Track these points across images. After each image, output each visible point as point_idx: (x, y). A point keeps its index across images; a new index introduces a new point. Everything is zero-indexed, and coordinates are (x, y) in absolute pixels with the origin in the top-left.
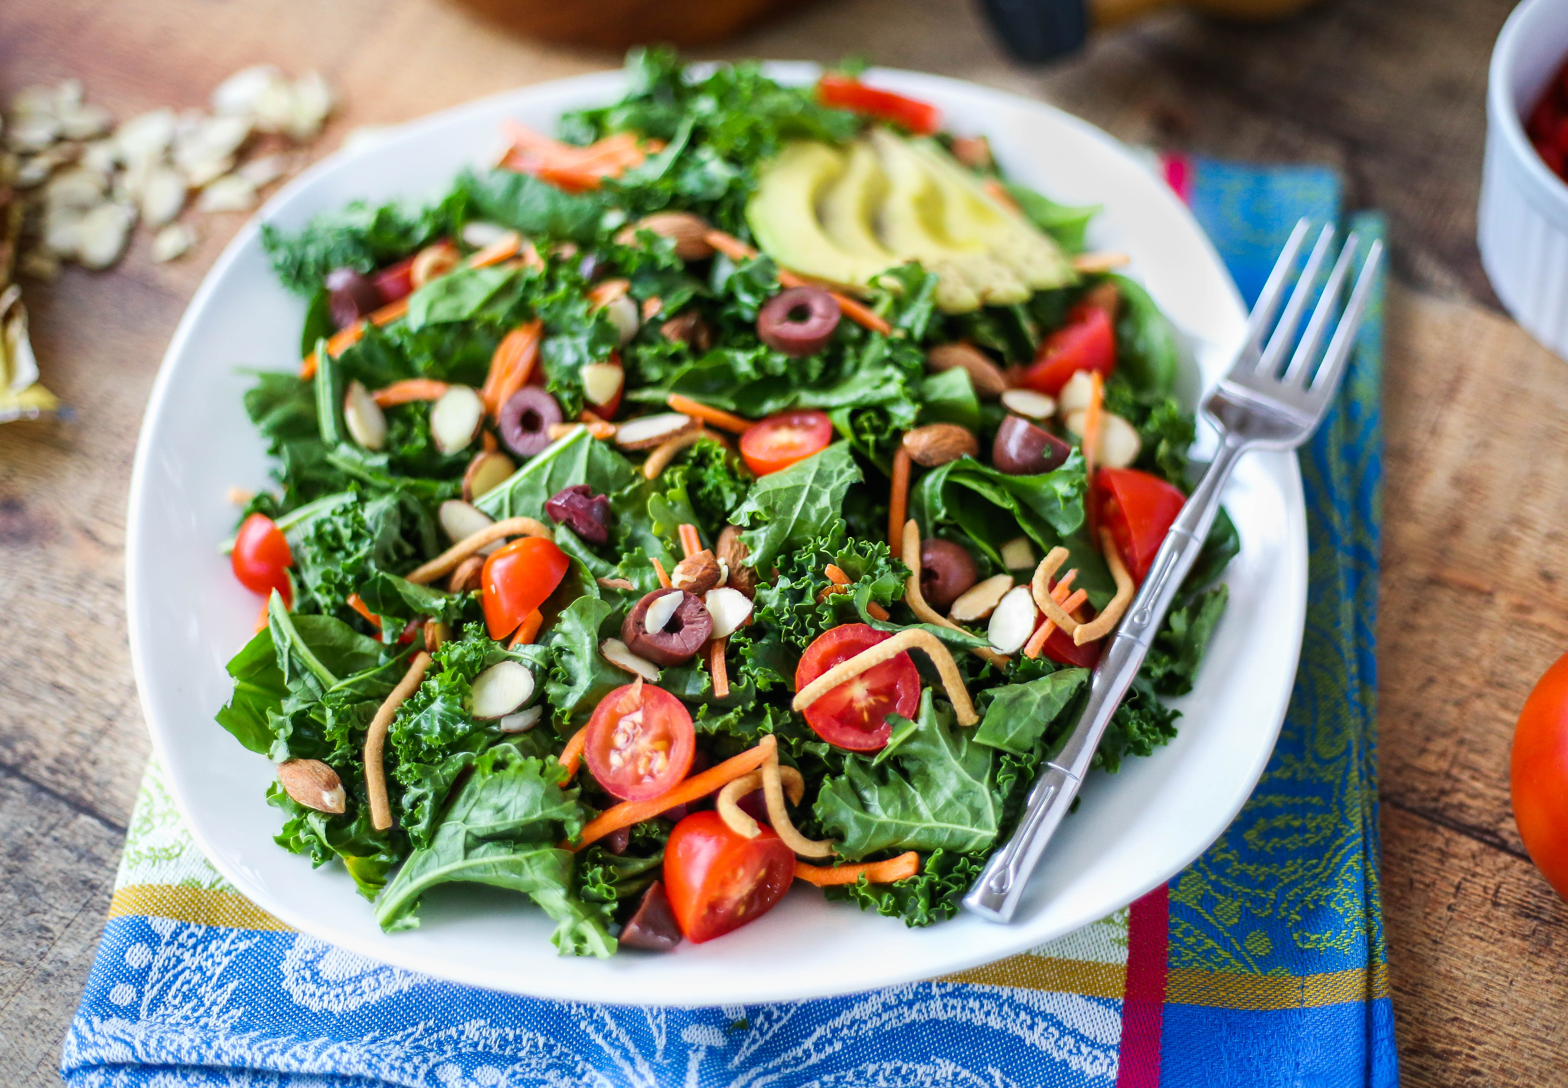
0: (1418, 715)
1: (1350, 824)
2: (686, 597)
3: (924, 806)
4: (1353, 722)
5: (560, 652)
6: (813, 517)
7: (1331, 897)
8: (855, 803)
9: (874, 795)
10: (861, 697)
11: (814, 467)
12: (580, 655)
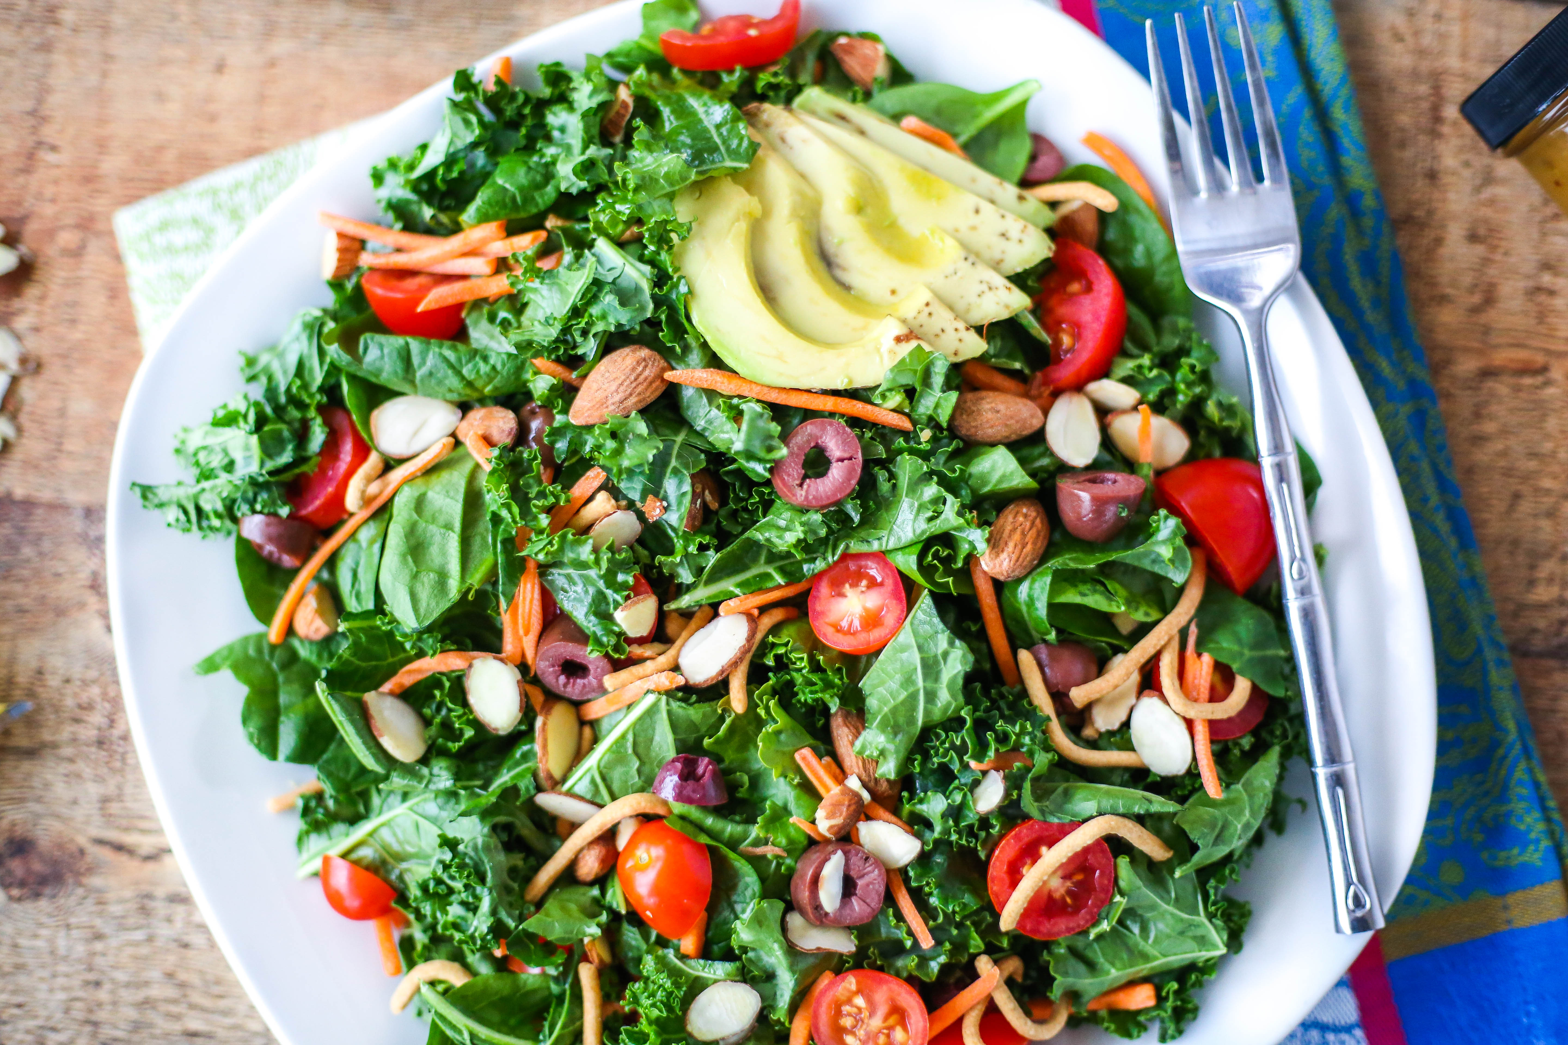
0: (1515, 543)
1: (1505, 731)
2: (846, 853)
3: (1148, 947)
4: (1475, 614)
5: (744, 949)
6: (937, 715)
7: (1509, 814)
8: (1082, 968)
9: (1098, 955)
10: (1058, 886)
11: (916, 658)
12: (770, 952)
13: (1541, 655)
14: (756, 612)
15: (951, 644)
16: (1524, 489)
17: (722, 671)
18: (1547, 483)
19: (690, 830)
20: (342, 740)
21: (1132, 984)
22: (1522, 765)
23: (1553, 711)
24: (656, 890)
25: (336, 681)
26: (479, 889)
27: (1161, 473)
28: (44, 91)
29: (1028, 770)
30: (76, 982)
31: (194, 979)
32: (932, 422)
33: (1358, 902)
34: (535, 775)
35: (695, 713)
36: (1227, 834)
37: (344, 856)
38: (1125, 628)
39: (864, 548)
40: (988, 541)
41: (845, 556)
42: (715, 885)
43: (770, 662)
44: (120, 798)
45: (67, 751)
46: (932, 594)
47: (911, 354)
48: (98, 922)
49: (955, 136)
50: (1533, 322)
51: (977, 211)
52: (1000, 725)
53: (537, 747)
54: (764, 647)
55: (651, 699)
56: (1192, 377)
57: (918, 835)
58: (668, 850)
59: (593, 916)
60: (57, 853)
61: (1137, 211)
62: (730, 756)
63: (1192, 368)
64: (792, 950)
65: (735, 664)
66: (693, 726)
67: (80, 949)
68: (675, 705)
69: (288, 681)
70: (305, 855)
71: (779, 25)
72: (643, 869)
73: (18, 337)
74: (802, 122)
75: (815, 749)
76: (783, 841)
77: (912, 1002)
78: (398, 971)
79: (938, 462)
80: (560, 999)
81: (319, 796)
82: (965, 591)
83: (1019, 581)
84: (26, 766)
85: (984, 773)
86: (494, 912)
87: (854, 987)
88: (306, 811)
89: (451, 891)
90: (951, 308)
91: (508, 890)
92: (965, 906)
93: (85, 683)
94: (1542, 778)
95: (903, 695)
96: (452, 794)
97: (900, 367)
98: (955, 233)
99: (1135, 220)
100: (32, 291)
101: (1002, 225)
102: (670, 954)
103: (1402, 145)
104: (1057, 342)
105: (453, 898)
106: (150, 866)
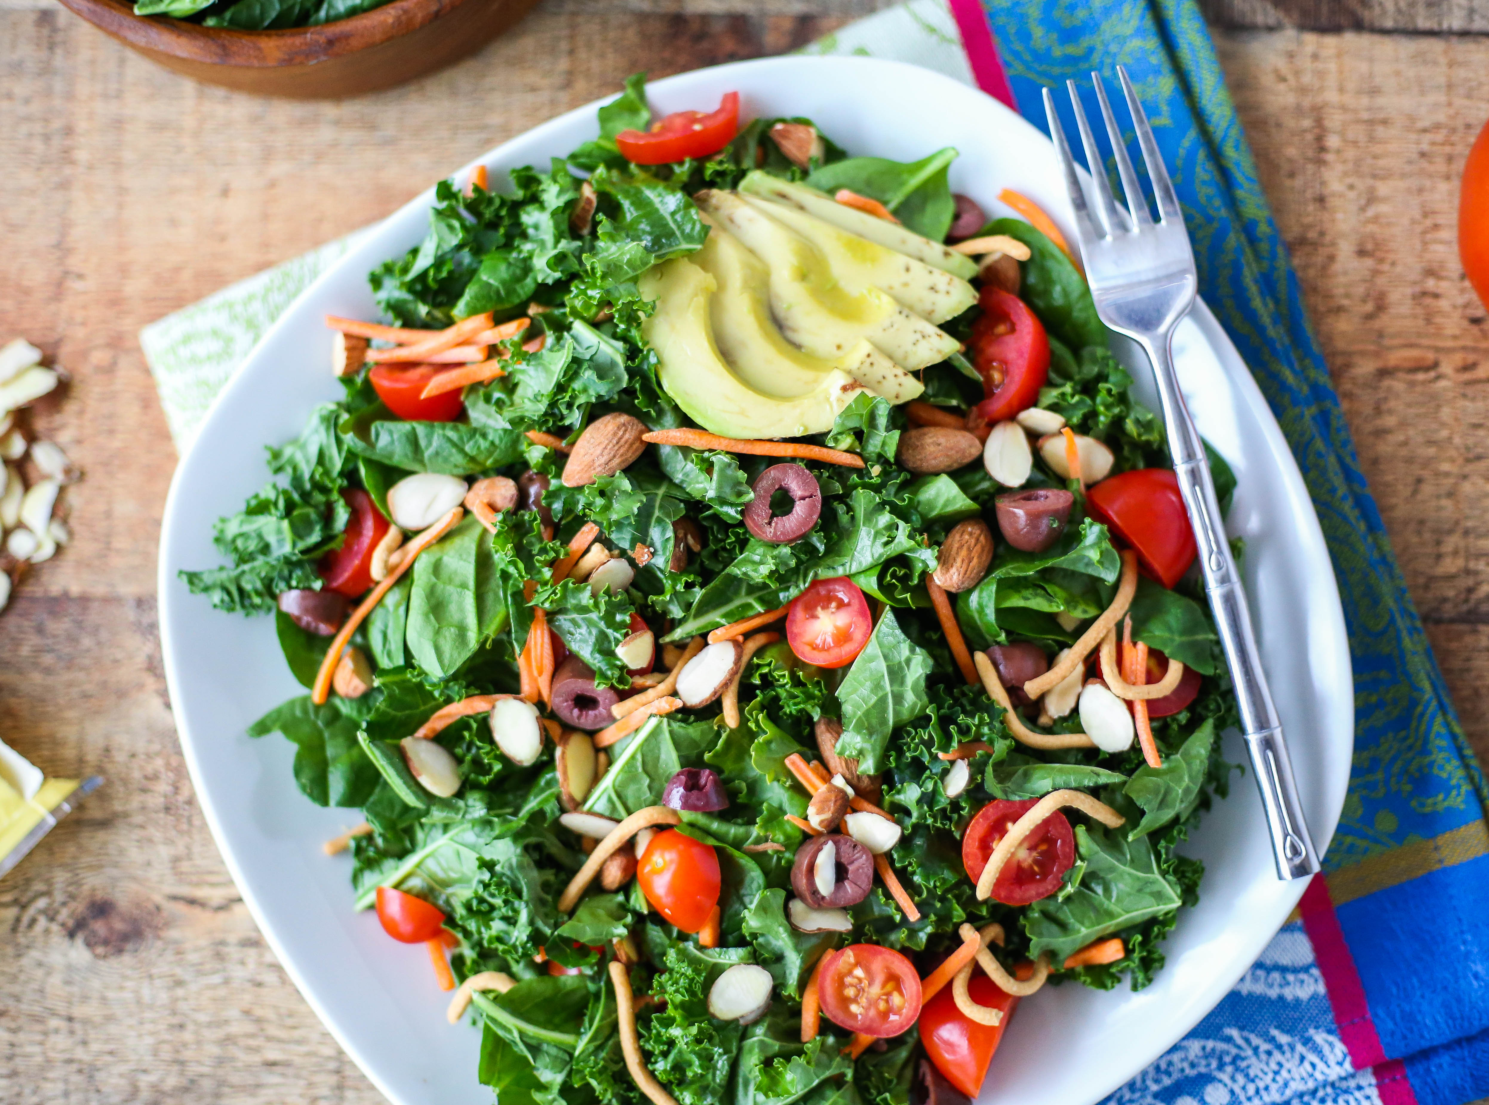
0: (1422, 522)
1: (1420, 690)
2: (836, 843)
3: (1112, 905)
4: (1386, 589)
5: (754, 936)
6: (906, 714)
7: (1431, 764)
8: (1054, 928)
9: (1067, 915)
10: (1024, 856)
11: (882, 666)
12: (777, 936)
13: (1452, 621)
14: (741, 639)
15: (912, 651)
16: (1426, 474)
17: (715, 693)
18: (1445, 467)
19: (698, 834)
20: (386, 784)
21: (1101, 940)
22: (1439, 720)
23: (1468, 670)
24: (672, 889)
25: (375, 731)
26: (517, 903)
27: (1090, 486)
28: (66, 226)
29: (989, 756)
30: (162, 1027)
31: (270, 1014)
32: (881, 458)
33: (1296, 851)
34: (558, 799)
35: (694, 731)
36: (1169, 798)
37: (397, 887)
38: (1069, 626)
39: (830, 574)
40: (938, 558)
41: (815, 583)
42: (723, 881)
43: (757, 681)
44: (189, 857)
45: (138, 819)
46: (894, 610)
47: (856, 400)
48: (178, 971)
49: (885, 203)
50: (1421, 322)
51: (908, 270)
52: (961, 718)
53: (559, 775)
54: (751, 669)
55: (654, 721)
56: (1110, 400)
57: (898, 822)
58: (680, 856)
59: (619, 918)
60: (136, 912)
61: (1053, 256)
62: (729, 767)
63: (1109, 391)
64: (795, 932)
65: (726, 685)
66: (694, 743)
67: (164, 997)
68: (676, 725)
69: (333, 736)
70: (361, 890)
71: (722, 118)
72: (659, 872)
73: (63, 450)
74: (747, 203)
75: (803, 755)
76: (781, 838)
77: (905, 969)
78: (452, 986)
79: (890, 493)
80: (597, 996)
81: (370, 837)
82: (923, 604)
83: (969, 591)
84: (101, 835)
85: (952, 763)
86: (531, 922)
87: (852, 960)
88: (359, 851)
89: (492, 908)
90: (891, 357)
91: (543, 902)
92: (944, 881)
93: (149, 756)
94: (1457, 730)
95: (874, 699)
96: (487, 823)
97: (847, 413)
98: (889, 291)
99: (1050, 264)
100: (71, 408)
101: (929, 280)
102: (690, 946)
103: (1292, 175)
104: (989, 379)
105: (496, 914)
106: (222, 916)
